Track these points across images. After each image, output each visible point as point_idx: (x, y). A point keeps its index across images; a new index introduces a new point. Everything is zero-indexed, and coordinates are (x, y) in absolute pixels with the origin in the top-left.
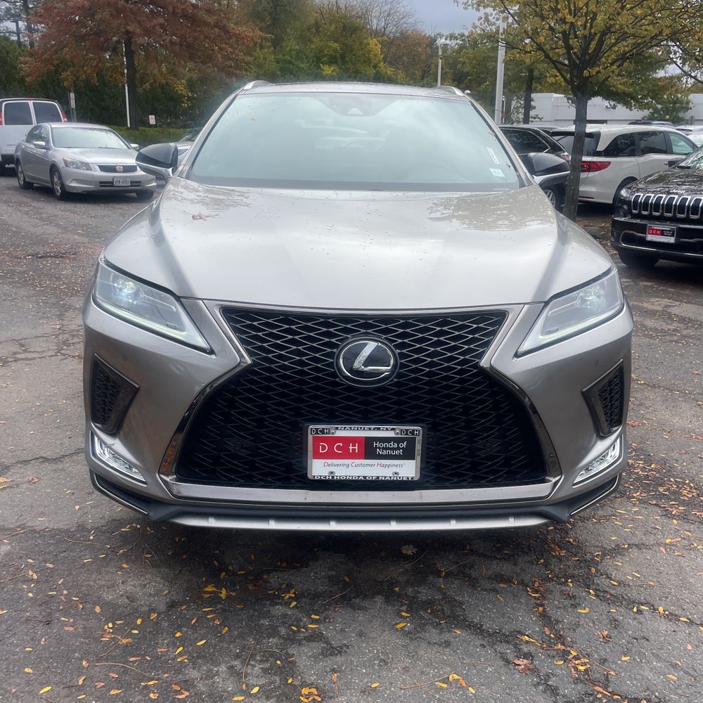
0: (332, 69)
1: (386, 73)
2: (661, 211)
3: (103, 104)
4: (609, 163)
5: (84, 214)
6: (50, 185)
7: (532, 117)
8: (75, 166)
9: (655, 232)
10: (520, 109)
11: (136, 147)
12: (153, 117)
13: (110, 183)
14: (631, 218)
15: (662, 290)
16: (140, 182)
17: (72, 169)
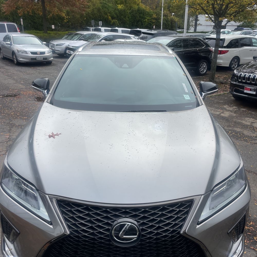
0: (121, 6)
1: (142, 7)
2: (250, 81)
3: (34, 21)
4: (228, 51)
5: (25, 73)
6: (12, 59)
7: (198, 24)
8: (21, 52)
9: (248, 89)
10: (193, 21)
11: (45, 43)
12: (54, 26)
13: (35, 59)
14: (238, 83)
15: (250, 113)
16: (46, 58)
17: (20, 53)
